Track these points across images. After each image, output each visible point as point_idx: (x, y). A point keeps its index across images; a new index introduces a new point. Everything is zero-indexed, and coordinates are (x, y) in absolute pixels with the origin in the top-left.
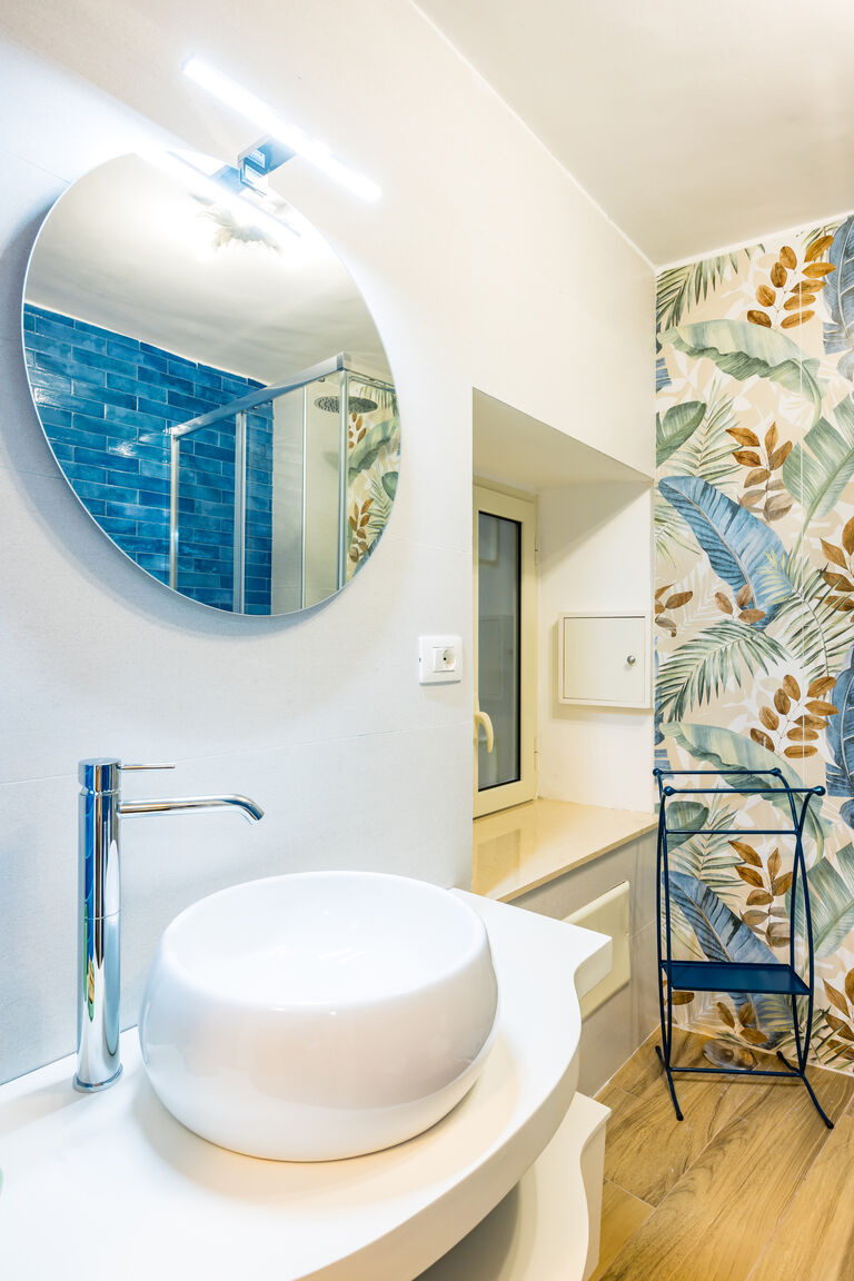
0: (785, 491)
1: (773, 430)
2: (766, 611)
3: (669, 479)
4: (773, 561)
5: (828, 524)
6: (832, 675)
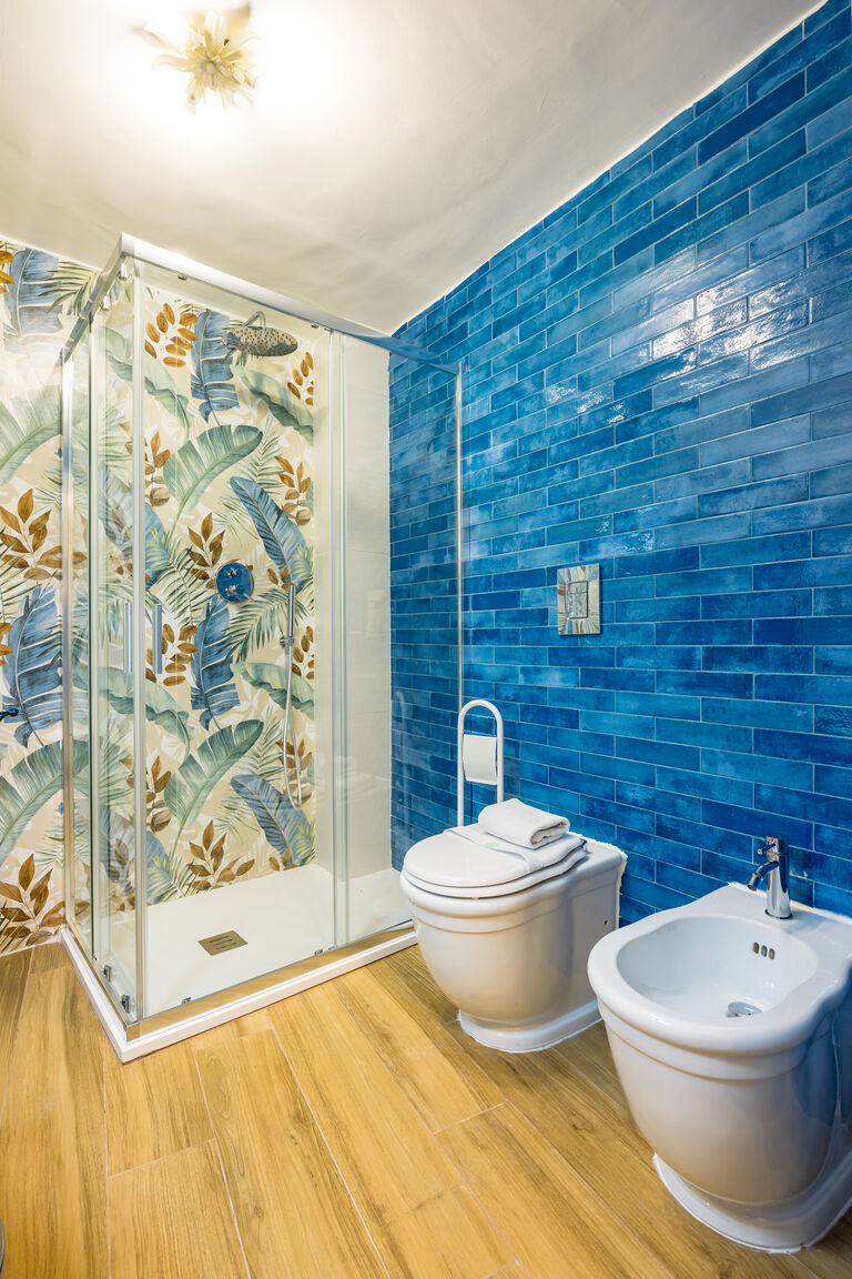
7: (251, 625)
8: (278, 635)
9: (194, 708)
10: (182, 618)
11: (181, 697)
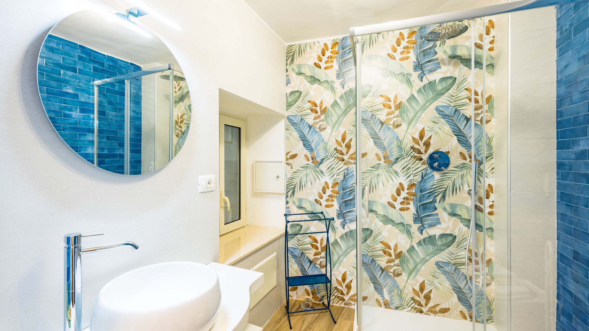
0: (325, 122)
1: (322, 102)
2: (319, 161)
3: (290, 116)
4: (321, 145)
5: (337, 134)
6: (338, 181)
7: (448, 183)
8: (466, 188)
9: (414, 223)
10: (409, 179)
11: (408, 217)
